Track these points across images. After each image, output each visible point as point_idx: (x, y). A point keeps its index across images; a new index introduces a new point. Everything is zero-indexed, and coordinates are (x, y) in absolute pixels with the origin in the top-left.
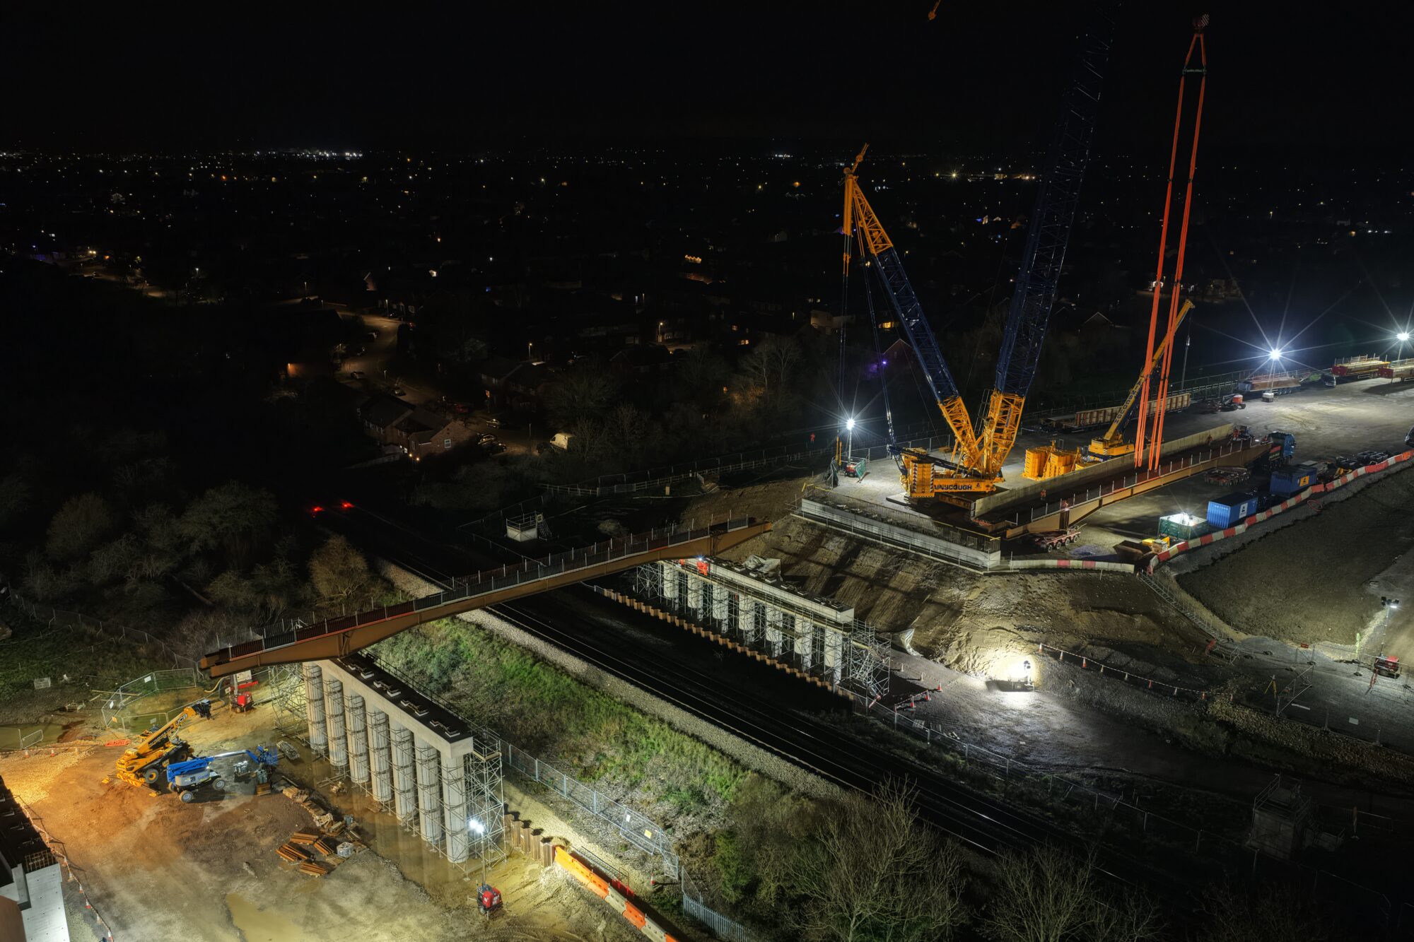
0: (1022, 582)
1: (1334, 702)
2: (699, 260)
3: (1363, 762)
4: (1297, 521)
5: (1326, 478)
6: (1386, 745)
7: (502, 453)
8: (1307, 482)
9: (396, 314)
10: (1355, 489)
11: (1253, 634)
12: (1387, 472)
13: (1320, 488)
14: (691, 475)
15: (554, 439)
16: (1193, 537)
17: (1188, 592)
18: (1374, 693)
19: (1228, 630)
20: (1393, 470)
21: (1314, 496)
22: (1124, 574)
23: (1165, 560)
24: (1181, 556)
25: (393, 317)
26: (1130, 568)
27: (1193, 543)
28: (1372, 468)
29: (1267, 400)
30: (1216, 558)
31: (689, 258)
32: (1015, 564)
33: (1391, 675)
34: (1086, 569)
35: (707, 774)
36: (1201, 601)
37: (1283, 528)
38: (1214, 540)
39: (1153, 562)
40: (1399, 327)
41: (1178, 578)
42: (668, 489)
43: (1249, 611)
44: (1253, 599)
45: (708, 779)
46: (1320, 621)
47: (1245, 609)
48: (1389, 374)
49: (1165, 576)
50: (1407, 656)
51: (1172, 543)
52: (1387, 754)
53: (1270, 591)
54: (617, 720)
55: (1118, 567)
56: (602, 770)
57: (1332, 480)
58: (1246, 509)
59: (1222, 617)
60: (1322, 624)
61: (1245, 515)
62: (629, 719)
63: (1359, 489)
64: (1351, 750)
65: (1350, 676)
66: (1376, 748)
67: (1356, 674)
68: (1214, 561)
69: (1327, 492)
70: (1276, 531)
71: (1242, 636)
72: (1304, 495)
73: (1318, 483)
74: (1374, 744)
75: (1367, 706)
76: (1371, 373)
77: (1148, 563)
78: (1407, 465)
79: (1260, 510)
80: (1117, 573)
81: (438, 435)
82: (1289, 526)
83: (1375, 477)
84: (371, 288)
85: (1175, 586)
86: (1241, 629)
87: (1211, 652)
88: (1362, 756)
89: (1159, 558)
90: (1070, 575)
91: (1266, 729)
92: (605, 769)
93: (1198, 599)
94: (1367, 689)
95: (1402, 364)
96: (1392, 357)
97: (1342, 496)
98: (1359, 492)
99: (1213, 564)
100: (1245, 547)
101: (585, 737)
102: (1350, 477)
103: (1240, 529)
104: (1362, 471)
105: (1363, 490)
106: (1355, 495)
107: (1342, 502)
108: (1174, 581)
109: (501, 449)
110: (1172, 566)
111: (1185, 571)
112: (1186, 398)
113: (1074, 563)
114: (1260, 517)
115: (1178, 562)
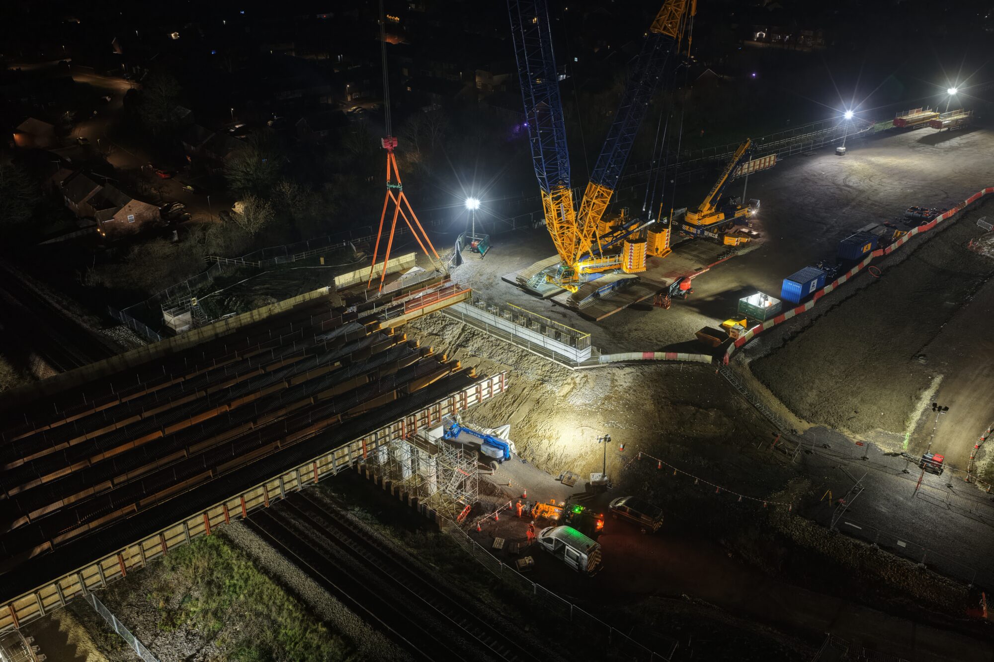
0: (609, 376)
1: (884, 510)
2: (397, 19)
3: (908, 584)
4: (859, 289)
5: (885, 241)
6: (930, 566)
7: (188, 221)
8: (869, 248)
9: (132, 78)
10: (908, 250)
11: (814, 422)
12: (936, 230)
13: (880, 253)
14: (345, 244)
15: (234, 207)
16: (768, 319)
17: (759, 379)
18: (921, 496)
19: (792, 419)
20: (940, 228)
21: (875, 261)
22: (702, 364)
23: (742, 347)
24: (756, 341)
25: (131, 79)
26: (709, 358)
27: (767, 325)
28: (925, 228)
29: (839, 154)
30: (787, 337)
31: (390, 17)
32: (604, 358)
33: (935, 472)
34: (668, 360)
35: (279, 626)
36: (770, 389)
37: (847, 298)
38: (786, 319)
39: (731, 349)
40: (950, 83)
41: (751, 365)
42: (322, 260)
43: (812, 396)
44: (817, 381)
45: (279, 633)
46: (875, 404)
47: (810, 394)
48: (937, 125)
49: (739, 364)
50: (950, 445)
51: (749, 326)
52: (931, 577)
53: (832, 370)
54: (207, 556)
55: (698, 357)
56: (183, 617)
57: (890, 243)
58: (815, 285)
59: (789, 405)
60: (875, 408)
61: (814, 289)
62: (219, 555)
63: (912, 250)
64: (897, 572)
65: (897, 475)
66: (921, 568)
67: (905, 472)
68: (785, 341)
69: (885, 257)
70: (841, 302)
71: (806, 425)
72: (866, 262)
73: (879, 248)
74: (919, 564)
75: (914, 513)
76: (924, 123)
77: (725, 352)
78: (953, 221)
79: (828, 282)
80: (697, 363)
81: (121, 212)
82: (852, 296)
83: (925, 237)
84: (117, 52)
85: (748, 374)
86: (804, 418)
87: (777, 448)
88: (907, 578)
89: (735, 345)
90: (653, 367)
91: (820, 545)
92: (187, 615)
93: (768, 386)
94: (914, 490)
95: (950, 115)
96: (942, 110)
97: (898, 259)
98: (912, 254)
99: (783, 346)
100: (811, 323)
101: (176, 573)
102: (905, 239)
103: (810, 305)
104: (915, 231)
105: (915, 251)
106: (908, 258)
107: (897, 265)
108: (748, 368)
109: (187, 218)
110: (748, 352)
111: (758, 356)
112: (773, 158)
113: (658, 355)
114: (828, 289)
115: (752, 347)
